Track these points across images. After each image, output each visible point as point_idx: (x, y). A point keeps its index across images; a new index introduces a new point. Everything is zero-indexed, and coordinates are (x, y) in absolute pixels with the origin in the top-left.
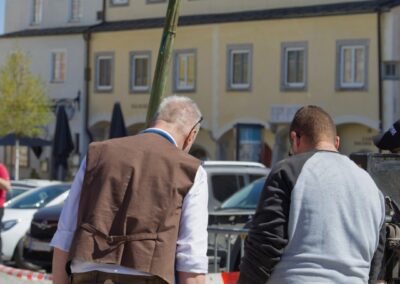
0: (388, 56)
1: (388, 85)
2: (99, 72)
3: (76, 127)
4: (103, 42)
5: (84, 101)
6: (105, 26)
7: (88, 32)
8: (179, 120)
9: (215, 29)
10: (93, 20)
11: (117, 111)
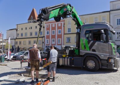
0: (43, 41)
1: (43, 44)
2: (16, 43)
3: (14, 48)
4: (16, 40)
5: (15, 45)
6: (17, 39)
7: (15, 39)
8: (36, 46)
9: (27, 39)
10: (15, 38)
11: (18, 46)
